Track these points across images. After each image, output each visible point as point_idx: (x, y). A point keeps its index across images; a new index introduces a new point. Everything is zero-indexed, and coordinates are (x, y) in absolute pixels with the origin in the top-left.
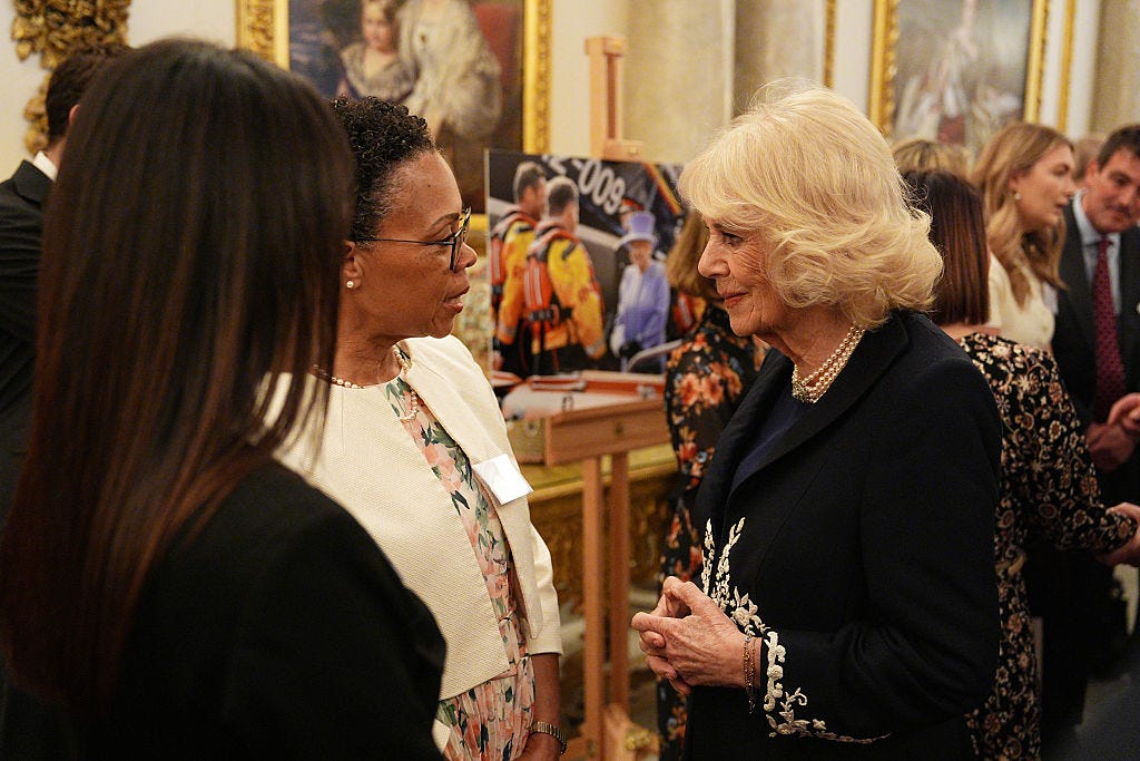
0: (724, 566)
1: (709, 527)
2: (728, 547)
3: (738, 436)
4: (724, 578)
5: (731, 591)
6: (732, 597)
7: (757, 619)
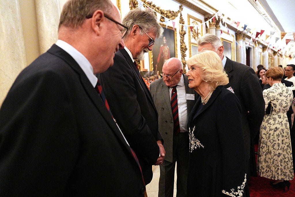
0: (193, 135)
1: (189, 129)
2: (193, 132)
3: (193, 112)
4: (193, 137)
5: (195, 139)
6: (195, 140)
7: (200, 144)
